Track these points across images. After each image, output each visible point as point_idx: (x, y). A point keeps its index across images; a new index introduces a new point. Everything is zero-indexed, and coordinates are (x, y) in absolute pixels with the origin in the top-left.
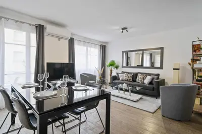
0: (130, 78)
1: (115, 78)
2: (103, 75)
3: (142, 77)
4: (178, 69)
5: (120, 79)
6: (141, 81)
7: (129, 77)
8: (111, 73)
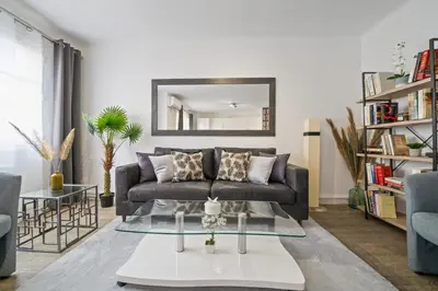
0: (198, 169)
1: (133, 176)
2: (71, 168)
3: (241, 162)
4: (318, 134)
5: (160, 176)
6: (240, 174)
7: (192, 167)
8: (110, 155)
